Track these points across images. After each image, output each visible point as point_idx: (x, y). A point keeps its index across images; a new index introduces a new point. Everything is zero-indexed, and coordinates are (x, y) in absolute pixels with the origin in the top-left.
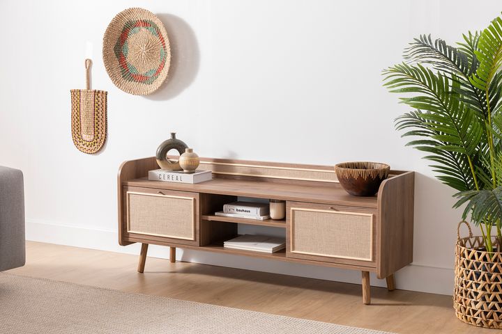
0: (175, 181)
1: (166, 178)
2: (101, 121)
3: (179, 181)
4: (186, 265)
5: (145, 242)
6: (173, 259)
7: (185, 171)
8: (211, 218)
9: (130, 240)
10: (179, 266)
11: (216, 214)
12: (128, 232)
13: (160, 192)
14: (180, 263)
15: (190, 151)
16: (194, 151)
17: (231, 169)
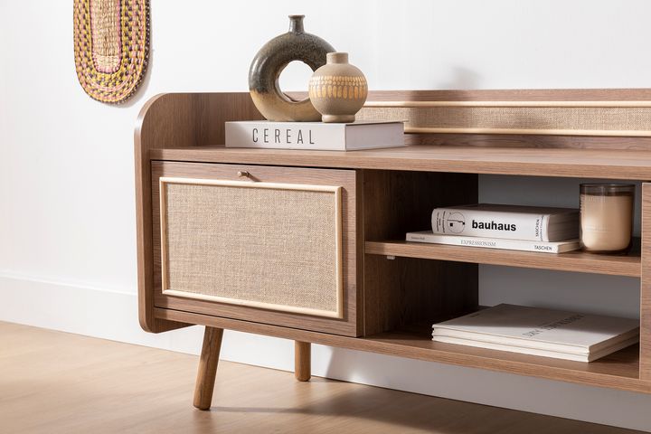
0: (294, 145)
1: (271, 137)
2: (135, 19)
3: (306, 145)
4: (339, 389)
5: (215, 323)
6: (304, 373)
7: (325, 117)
8: (392, 250)
9: (171, 316)
10: (320, 391)
11: (409, 236)
12: (165, 292)
13: (248, 175)
14: (325, 385)
15: (341, 58)
16: (352, 61)
17: (461, 115)
